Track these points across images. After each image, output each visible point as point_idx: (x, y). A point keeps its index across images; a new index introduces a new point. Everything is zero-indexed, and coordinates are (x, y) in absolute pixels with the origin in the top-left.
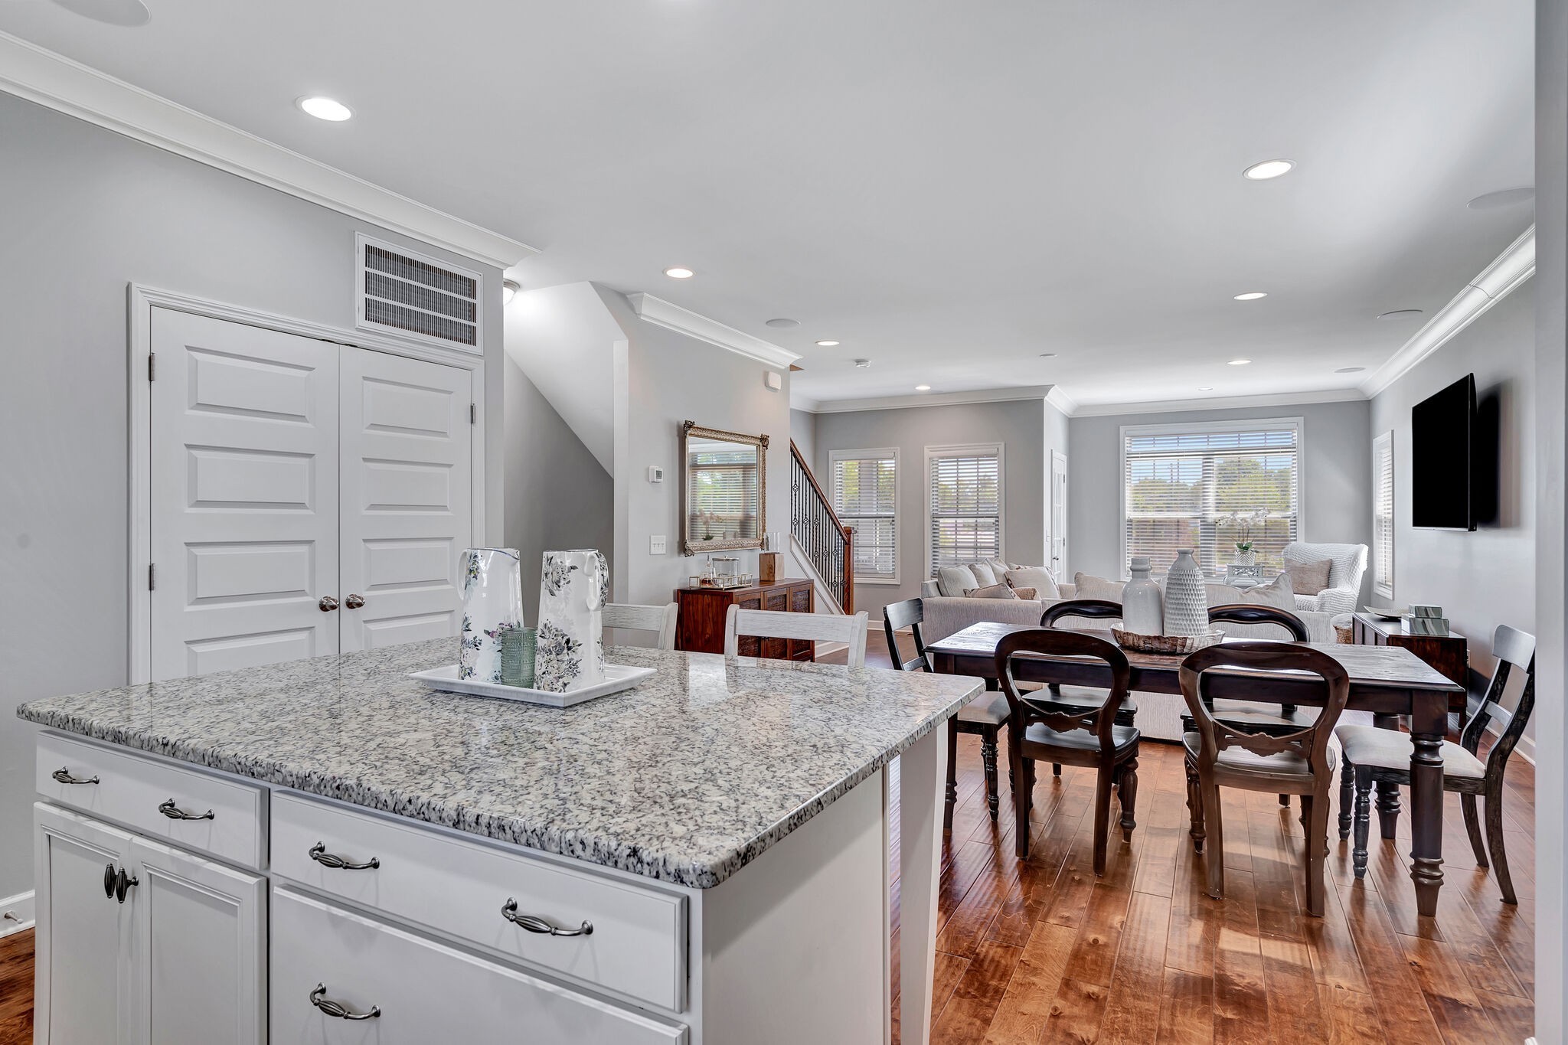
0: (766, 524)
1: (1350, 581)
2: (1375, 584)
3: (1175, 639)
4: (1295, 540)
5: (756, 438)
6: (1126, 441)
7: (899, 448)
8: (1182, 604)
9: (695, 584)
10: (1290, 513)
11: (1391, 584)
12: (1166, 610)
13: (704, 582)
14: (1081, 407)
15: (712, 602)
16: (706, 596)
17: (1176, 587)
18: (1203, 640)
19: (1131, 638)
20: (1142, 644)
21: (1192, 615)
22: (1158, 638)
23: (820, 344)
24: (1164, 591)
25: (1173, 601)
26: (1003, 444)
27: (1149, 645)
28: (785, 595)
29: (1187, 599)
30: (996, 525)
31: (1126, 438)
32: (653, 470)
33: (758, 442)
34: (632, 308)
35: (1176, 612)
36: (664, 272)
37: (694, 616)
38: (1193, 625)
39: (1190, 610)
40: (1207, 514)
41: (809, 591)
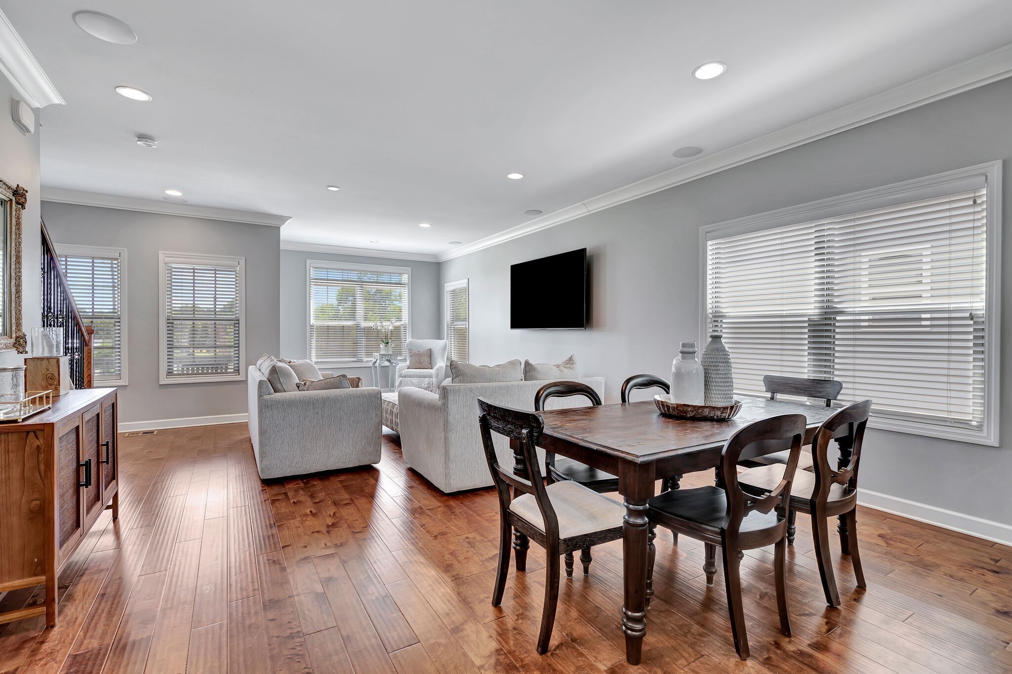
1: (443, 360)
4: (406, 338)
5: (9, 188)
6: (311, 271)
7: (126, 250)
10: (403, 323)
23: (120, 90)
26: (244, 259)
30: (236, 327)
31: (311, 268)
33: (10, 195)
40: (360, 323)
41: (113, 404)
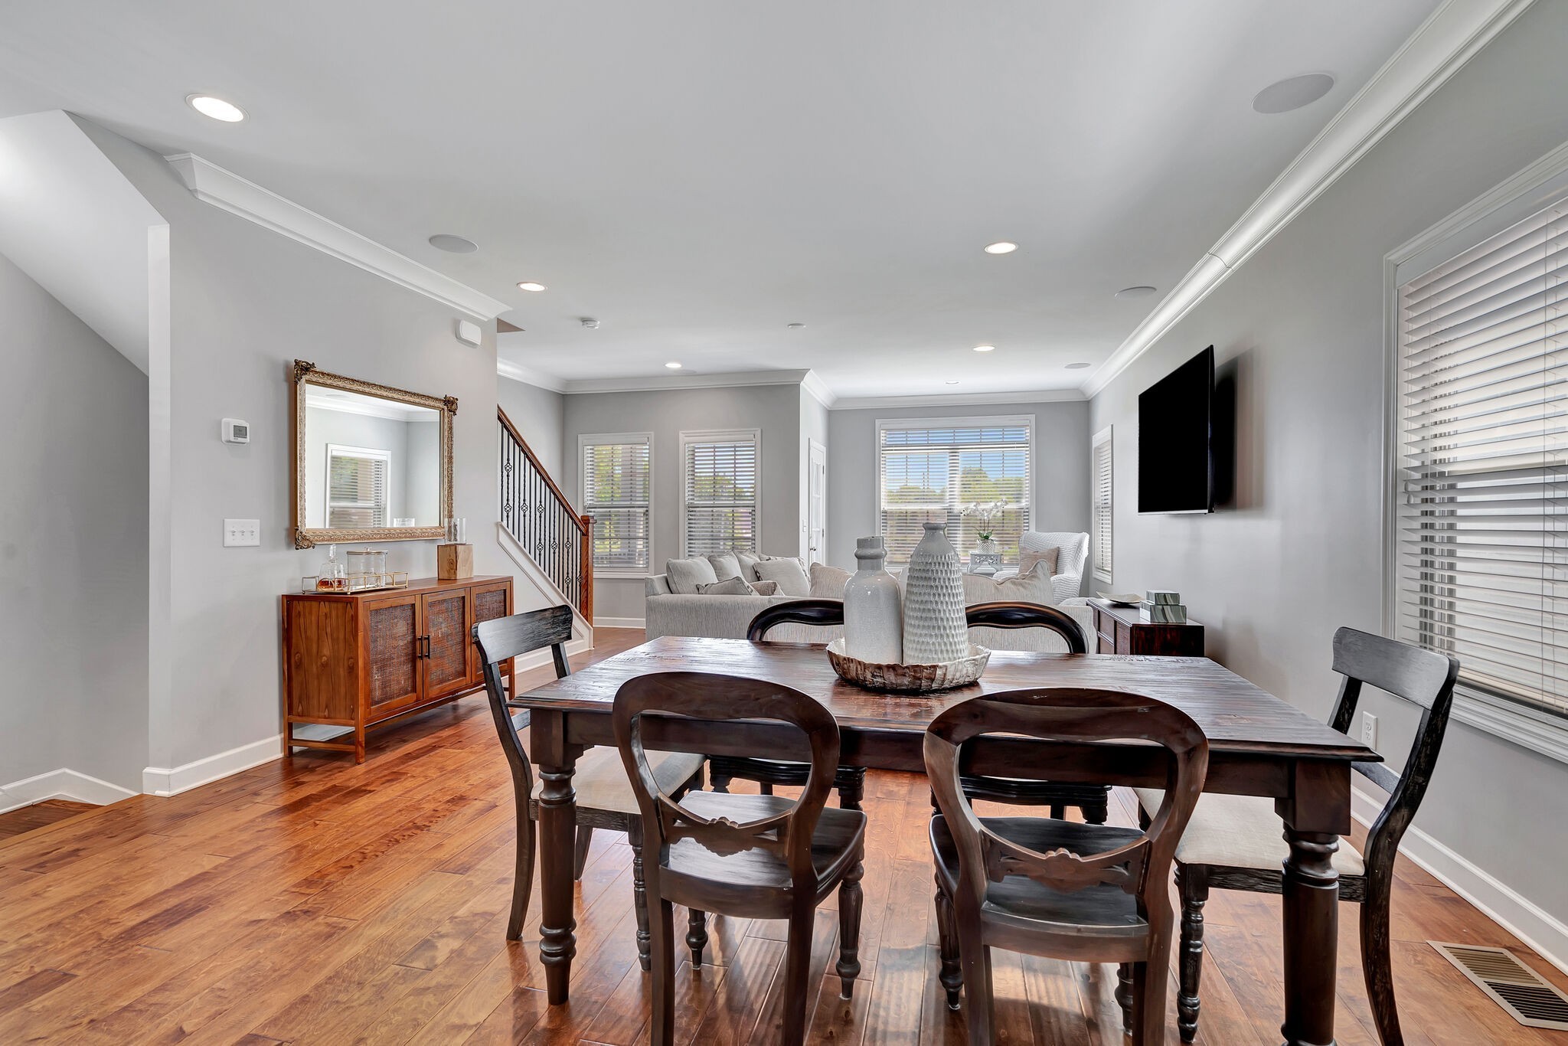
0: (454, 509)
1: (1075, 567)
2: (1093, 568)
3: (916, 668)
4: (1028, 530)
5: (437, 399)
6: (882, 435)
7: (652, 433)
8: (929, 610)
9: (312, 587)
10: (1024, 504)
11: (1110, 570)
12: (906, 620)
13: (324, 583)
14: (839, 400)
15: (330, 611)
16: (322, 603)
17: (921, 583)
18: (960, 667)
19: (853, 666)
20: (869, 676)
21: (945, 628)
22: (892, 668)
23: (523, 286)
24: (904, 588)
25: (917, 606)
26: (760, 431)
27: (879, 680)
28: (464, 597)
29: (937, 602)
30: (752, 515)
31: (881, 430)
32: (228, 424)
33: (441, 405)
34: (178, 178)
35: (921, 623)
36: (187, 100)
37: (306, 632)
38: (945, 644)
39: (942, 619)
40: (953, 505)
41: (505, 591)
